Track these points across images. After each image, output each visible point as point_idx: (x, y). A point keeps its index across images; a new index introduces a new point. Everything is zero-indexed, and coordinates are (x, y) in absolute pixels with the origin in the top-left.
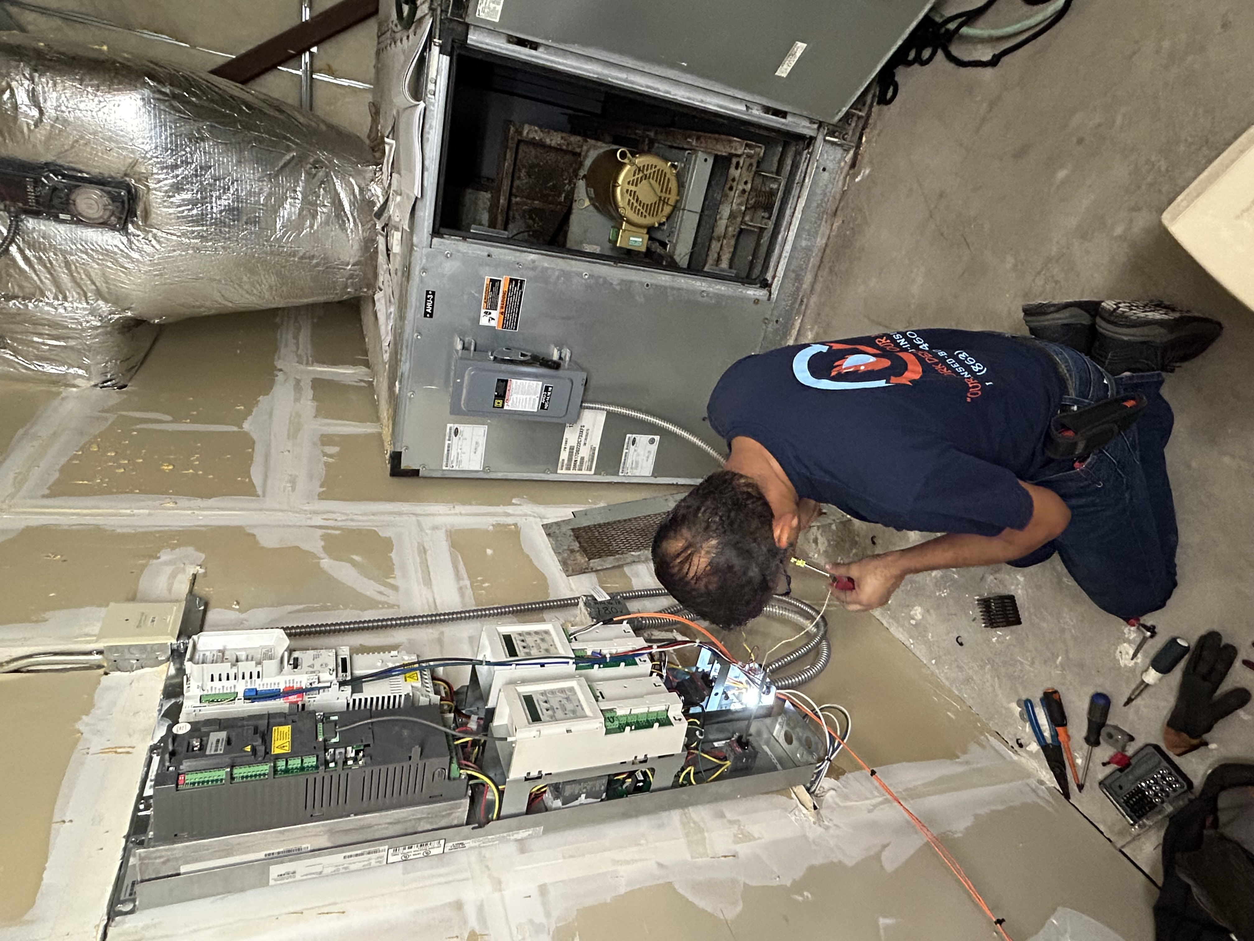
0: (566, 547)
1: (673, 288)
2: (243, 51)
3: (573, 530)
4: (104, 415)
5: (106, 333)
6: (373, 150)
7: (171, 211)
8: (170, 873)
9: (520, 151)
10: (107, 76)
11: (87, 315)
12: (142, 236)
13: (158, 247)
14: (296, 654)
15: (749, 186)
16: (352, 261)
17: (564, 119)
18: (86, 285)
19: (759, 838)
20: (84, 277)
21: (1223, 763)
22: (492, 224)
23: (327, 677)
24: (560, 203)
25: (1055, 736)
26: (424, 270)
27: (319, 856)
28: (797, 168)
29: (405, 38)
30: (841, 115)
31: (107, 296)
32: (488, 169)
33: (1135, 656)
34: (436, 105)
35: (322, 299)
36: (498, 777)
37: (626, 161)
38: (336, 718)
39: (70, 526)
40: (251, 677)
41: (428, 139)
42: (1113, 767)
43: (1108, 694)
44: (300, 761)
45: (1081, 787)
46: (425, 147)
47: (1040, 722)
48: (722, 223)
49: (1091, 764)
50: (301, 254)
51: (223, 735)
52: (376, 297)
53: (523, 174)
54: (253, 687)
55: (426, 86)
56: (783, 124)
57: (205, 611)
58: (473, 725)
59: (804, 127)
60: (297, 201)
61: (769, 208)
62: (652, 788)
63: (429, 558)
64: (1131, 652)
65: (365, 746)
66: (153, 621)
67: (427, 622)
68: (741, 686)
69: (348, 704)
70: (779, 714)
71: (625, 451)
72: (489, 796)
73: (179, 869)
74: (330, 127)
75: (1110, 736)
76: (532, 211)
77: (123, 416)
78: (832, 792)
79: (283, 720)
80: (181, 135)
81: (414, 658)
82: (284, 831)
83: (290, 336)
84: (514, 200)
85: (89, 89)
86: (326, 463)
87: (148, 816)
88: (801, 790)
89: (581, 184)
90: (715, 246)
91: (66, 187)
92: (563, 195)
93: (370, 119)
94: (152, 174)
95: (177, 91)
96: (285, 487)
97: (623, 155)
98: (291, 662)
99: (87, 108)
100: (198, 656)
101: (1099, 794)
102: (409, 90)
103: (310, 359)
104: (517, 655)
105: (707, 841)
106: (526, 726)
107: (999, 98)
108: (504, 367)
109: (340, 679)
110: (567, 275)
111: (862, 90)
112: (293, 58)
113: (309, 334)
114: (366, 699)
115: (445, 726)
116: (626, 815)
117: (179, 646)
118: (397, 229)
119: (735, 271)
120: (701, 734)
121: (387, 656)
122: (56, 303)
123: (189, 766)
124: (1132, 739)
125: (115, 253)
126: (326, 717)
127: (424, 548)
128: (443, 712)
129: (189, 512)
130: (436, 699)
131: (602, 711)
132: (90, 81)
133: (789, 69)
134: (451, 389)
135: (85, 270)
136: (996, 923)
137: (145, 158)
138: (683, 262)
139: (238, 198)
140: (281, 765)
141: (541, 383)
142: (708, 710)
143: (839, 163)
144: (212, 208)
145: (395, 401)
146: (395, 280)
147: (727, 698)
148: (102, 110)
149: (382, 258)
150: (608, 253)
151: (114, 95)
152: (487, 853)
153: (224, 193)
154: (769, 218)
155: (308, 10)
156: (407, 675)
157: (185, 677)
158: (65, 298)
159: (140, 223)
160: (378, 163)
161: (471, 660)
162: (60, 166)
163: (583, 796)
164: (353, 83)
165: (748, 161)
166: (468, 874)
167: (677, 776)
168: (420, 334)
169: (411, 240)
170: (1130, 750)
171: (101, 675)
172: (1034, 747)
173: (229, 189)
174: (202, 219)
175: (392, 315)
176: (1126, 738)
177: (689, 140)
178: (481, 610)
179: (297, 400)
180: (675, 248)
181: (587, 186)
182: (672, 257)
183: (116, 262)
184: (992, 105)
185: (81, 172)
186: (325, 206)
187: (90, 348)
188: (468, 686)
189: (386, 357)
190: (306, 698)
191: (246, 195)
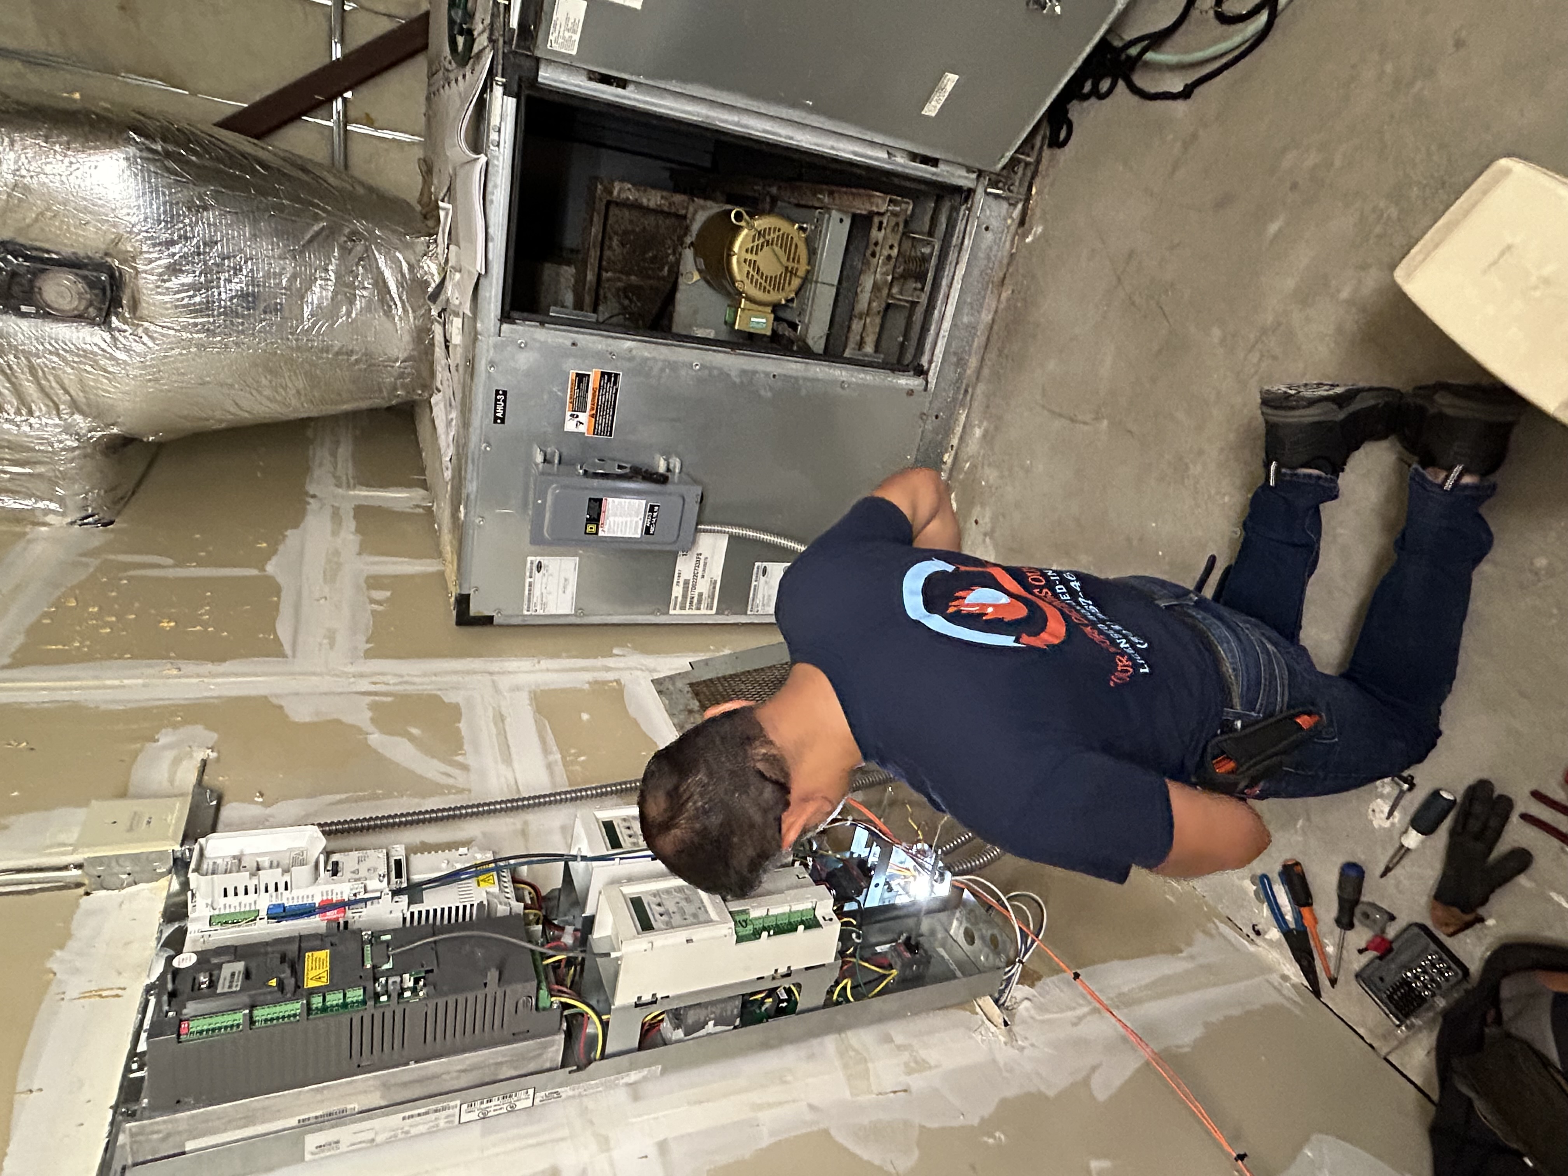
0: (681, 707)
1: (805, 379)
2: (257, 97)
3: (691, 685)
4: (84, 559)
5: (85, 456)
6: (425, 217)
7: (167, 298)
8: (171, 1153)
9: (611, 213)
10: (80, 132)
11: (60, 433)
12: (130, 331)
13: (150, 344)
14: (335, 857)
15: (896, 251)
16: (402, 356)
17: (667, 174)
18: (57, 394)
19: (936, 1066)
20: (54, 384)
21: (1505, 941)
22: (579, 305)
23: (375, 885)
24: (663, 278)
25: (1299, 918)
26: (492, 364)
27: (370, 1118)
28: (954, 227)
29: (460, 78)
30: (1005, 161)
31: (85, 408)
32: (571, 239)
33: (1390, 814)
34: (501, 158)
35: (364, 405)
36: (601, 1005)
37: (743, 224)
38: (388, 937)
39: (37, 703)
40: (276, 890)
41: (492, 202)
42: (1371, 954)
43: (1360, 864)
44: (341, 996)
45: (1333, 982)
46: (488, 211)
47: (1279, 901)
48: (864, 298)
49: (1344, 952)
50: (336, 349)
51: (240, 966)
52: (433, 401)
53: (615, 242)
54: (279, 902)
55: (488, 136)
56: (934, 174)
57: (218, 808)
58: (568, 939)
59: (960, 177)
60: (329, 283)
61: (921, 277)
62: (799, 1007)
63: (507, 728)
64: (1387, 809)
65: (427, 972)
66: (149, 822)
67: (507, 810)
68: (907, 873)
69: (404, 919)
70: (956, 907)
71: (754, 583)
72: (590, 1030)
73: (184, 1146)
74: (371, 189)
75: (1366, 916)
76: (627, 291)
77: (112, 561)
78: (1026, 1004)
79: (318, 943)
80: (177, 203)
81: (489, 856)
82: (324, 1087)
83: (327, 454)
84: (606, 275)
85: (57, 147)
86: (374, 613)
87: (143, 1078)
88: (987, 1002)
89: (688, 255)
90: (856, 326)
91: (28, 272)
92: (666, 268)
93: (420, 179)
94: (141, 253)
95: (170, 148)
96: (320, 644)
97: (739, 216)
98: (329, 868)
99: (55, 171)
100: (207, 865)
101: (1355, 988)
102: (466, 141)
103: (352, 481)
104: (620, 846)
105: (871, 1073)
106: (634, 937)
107: (1194, 136)
108: (596, 482)
109: (394, 886)
110: (674, 366)
111: (1029, 129)
112: (321, 106)
113: (350, 448)
114: (428, 912)
115: (530, 942)
116: (766, 1046)
117: (183, 854)
118: (457, 315)
119: (882, 356)
120: (858, 937)
121: (454, 854)
122: (18, 419)
123: (196, 1010)
124: (1392, 918)
125: (96, 354)
126: (376, 936)
127: (502, 716)
128: (529, 924)
129: (195, 680)
130: (518, 907)
131: (731, 913)
132: (58, 136)
133: (939, 106)
134: (530, 513)
135: (56, 377)
136: (1236, 1159)
137: (131, 232)
138: (818, 346)
139: (253, 281)
140: (317, 1001)
141: (644, 502)
142: (867, 906)
143: (1005, 219)
144: (220, 294)
145: (460, 529)
146: (456, 379)
147: (890, 889)
148: (74, 174)
149: (439, 351)
150: (723, 337)
151: (90, 155)
152: (590, 1103)
153: (235, 274)
154: (922, 289)
155: (339, 46)
156: (481, 878)
157: (189, 893)
158: (31, 413)
159: (127, 315)
160: (432, 233)
161: (562, 855)
162: (22, 245)
163: (711, 1023)
164: (398, 136)
165: (894, 220)
166: (565, 1132)
167: (830, 992)
168: (489, 445)
169: (475, 327)
170: (1391, 932)
171: (81, 896)
172: (1274, 934)
173: (241, 270)
174: (207, 309)
175: (454, 422)
176: (1386, 917)
177: (820, 196)
178: (575, 791)
179: (335, 533)
180: (807, 330)
181: (696, 255)
182: (804, 342)
183: (95, 364)
184: (1186, 146)
185: (48, 252)
186: (365, 288)
187: (64, 475)
188: (560, 890)
189: (448, 474)
190: (349, 913)
191: (264, 277)
